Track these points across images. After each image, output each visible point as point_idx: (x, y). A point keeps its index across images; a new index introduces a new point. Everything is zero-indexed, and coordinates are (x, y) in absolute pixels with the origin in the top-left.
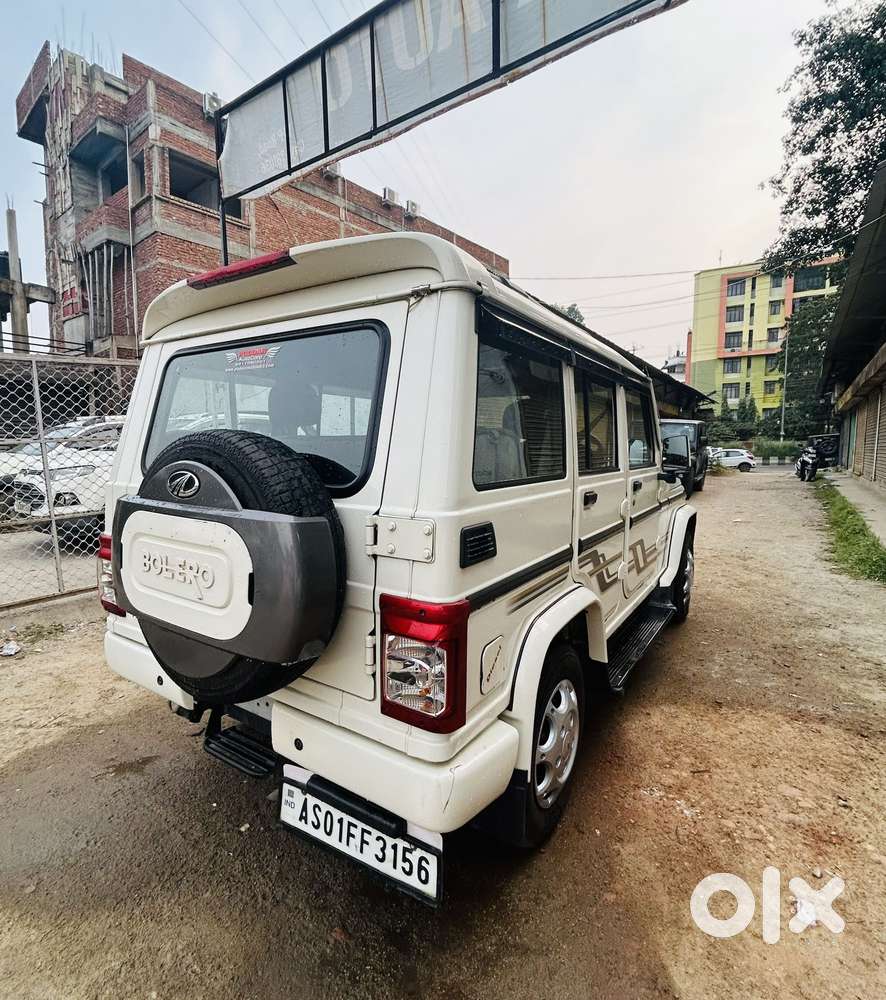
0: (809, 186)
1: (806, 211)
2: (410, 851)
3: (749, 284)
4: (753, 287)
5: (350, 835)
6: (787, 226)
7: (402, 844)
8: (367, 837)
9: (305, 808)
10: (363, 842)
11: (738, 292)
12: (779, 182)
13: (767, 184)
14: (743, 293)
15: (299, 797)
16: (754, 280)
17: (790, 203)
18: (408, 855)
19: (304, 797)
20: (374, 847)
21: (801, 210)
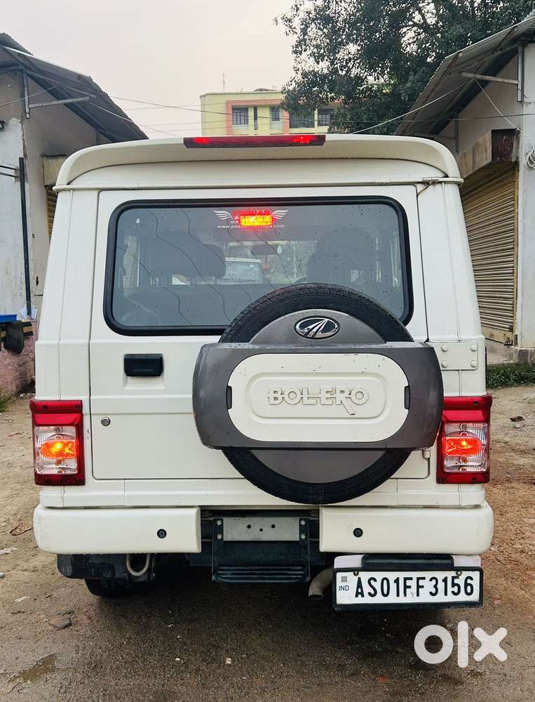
0: (313, 30)
1: (313, 54)
2: (457, 577)
3: (251, 113)
4: (256, 118)
5: (406, 587)
6: (299, 66)
7: (450, 574)
8: (421, 583)
9: (359, 585)
10: (419, 587)
11: (243, 122)
12: (290, 20)
13: (280, 21)
14: (246, 122)
15: (352, 579)
16: (255, 109)
17: (299, 44)
18: (456, 581)
19: (357, 577)
20: (428, 586)
21: (309, 52)
